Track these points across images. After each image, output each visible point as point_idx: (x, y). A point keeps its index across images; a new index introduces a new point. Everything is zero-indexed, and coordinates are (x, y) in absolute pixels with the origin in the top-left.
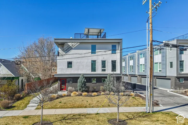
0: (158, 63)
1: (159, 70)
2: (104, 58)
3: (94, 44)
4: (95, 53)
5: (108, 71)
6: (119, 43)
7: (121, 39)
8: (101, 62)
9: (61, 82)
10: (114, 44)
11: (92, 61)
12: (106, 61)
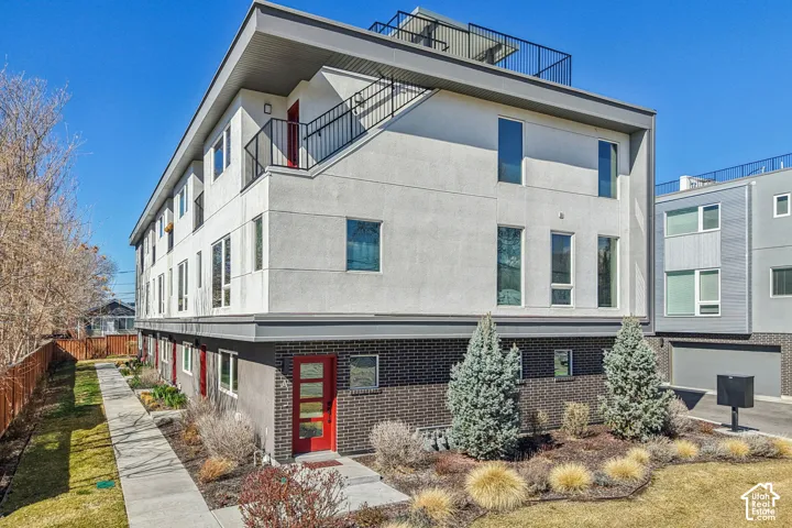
0: (697, 273)
1: (702, 307)
2: (562, 217)
3: (513, 115)
4: (516, 179)
5: (583, 303)
6: (634, 134)
7: (652, 114)
8: (548, 239)
9: (296, 382)
10: (610, 137)
11: (499, 228)
12: (573, 239)
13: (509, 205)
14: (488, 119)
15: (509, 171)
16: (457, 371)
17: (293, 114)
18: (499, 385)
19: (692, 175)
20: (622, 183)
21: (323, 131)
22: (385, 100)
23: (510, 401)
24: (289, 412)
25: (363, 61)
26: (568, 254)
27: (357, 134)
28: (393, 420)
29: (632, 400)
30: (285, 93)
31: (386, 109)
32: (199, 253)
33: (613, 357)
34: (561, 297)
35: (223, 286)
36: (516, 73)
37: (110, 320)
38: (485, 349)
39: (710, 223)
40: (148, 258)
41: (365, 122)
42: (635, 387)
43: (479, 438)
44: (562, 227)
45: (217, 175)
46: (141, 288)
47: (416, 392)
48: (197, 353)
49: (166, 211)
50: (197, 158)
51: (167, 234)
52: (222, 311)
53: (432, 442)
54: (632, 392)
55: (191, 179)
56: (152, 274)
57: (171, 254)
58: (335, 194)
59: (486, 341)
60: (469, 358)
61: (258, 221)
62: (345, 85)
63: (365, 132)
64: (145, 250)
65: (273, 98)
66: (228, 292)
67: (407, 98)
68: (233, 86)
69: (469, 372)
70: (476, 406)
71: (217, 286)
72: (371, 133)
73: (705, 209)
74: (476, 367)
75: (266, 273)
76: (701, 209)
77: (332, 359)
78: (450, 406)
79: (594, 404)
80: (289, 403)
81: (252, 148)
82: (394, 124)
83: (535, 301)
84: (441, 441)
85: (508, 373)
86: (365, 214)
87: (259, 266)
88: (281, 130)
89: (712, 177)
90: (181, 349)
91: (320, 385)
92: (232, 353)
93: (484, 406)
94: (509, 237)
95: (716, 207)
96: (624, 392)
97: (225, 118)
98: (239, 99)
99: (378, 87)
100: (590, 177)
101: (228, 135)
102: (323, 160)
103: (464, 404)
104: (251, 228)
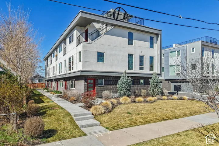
0: (176, 66)
1: (177, 73)
2: (142, 52)
3: (131, 31)
4: (132, 44)
5: (146, 70)
6: (157, 35)
7: (161, 31)
8: (139, 57)
9: (88, 83)
10: (152, 35)
11: (128, 54)
12: (144, 57)
13: (131, 49)
14: (126, 32)
15: (130, 43)
16: (119, 82)
17: (87, 31)
18: (127, 84)
19: (176, 44)
20: (155, 45)
21: (93, 35)
22: (105, 28)
23: (129, 87)
24: (86, 89)
25: (101, 21)
26: (143, 60)
27: (99, 35)
28: (107, 90)
29: (155, 89)
30: (85, 27)
31: (105, 30)
32: (65, 60)
33: (151, 80)
34: (141, 69)
35: (72, 66)
36: (131, 23)
37: (37, 79)
38: (124, 77)
39: (179, 54)
40: (49, 63)
41: (101, 33)
42: (155, 86)
43: (123, 94)
44: (142, 54)
45: (70, 43)
46: (47, 71)
47: (111, 87)
48: (64, 82)
49: (55, 52)
50: (64, 40)
51: (55, 57)
52: (72, 71)
53: (114, 96)
54: (155, 87)
55: (63, 45)
56: (50, 67)
57: (56, 61)
58: (95, 47)
59: (125, 76)
60: (121, 79)
61: (80, 52)
62: (97, 26)
63: (101, 35)
64: (48, 61)
65: (83, 28)
66: (73, 68)
67: (110, 28)
68: (74, 26)
69: (121, 81)
70: (122, 88)
71: (70, 67)
72: (102, 35)
73: (178, 51)
74: (122, 80)
75: (82, 62)
76: (177, 51)
77: (95, 79)
78: (118, 88)
79: (147, 90)
80: (86, 87)
81: (79, 38)
82: (107, 33)
83: (136, 69)
84: (116, 96)
85: (129, 81)
86: (101, 51)
87: (80, 61)
88: (84, 34)
89: (180, 44)
90: (59, 83)
91: (92, 84)
92: (73, 80)
93: (124, 88)
94: (130, 56)
95: (180, 51)
96: (153, 87)
97: (72, 32)
98: (76, 28)
99: (104, 26)
100: (148, 44)
101: (73, 35)
102: (93, 40)
103: (120, 87)
104: (78, 54)
